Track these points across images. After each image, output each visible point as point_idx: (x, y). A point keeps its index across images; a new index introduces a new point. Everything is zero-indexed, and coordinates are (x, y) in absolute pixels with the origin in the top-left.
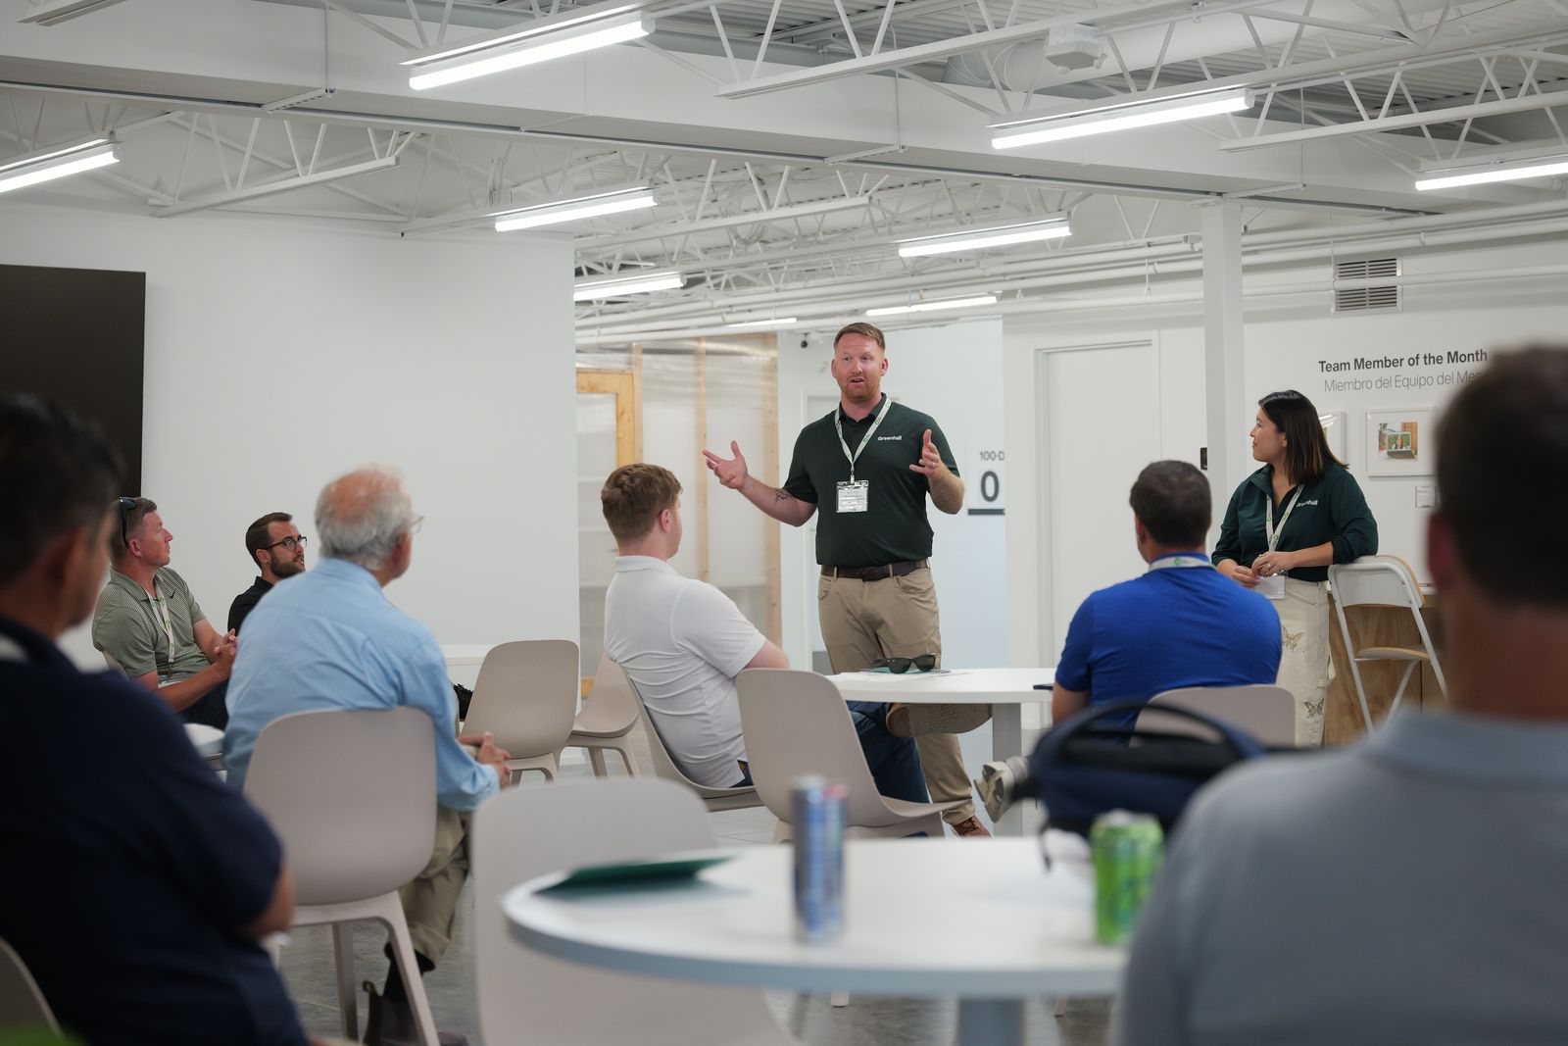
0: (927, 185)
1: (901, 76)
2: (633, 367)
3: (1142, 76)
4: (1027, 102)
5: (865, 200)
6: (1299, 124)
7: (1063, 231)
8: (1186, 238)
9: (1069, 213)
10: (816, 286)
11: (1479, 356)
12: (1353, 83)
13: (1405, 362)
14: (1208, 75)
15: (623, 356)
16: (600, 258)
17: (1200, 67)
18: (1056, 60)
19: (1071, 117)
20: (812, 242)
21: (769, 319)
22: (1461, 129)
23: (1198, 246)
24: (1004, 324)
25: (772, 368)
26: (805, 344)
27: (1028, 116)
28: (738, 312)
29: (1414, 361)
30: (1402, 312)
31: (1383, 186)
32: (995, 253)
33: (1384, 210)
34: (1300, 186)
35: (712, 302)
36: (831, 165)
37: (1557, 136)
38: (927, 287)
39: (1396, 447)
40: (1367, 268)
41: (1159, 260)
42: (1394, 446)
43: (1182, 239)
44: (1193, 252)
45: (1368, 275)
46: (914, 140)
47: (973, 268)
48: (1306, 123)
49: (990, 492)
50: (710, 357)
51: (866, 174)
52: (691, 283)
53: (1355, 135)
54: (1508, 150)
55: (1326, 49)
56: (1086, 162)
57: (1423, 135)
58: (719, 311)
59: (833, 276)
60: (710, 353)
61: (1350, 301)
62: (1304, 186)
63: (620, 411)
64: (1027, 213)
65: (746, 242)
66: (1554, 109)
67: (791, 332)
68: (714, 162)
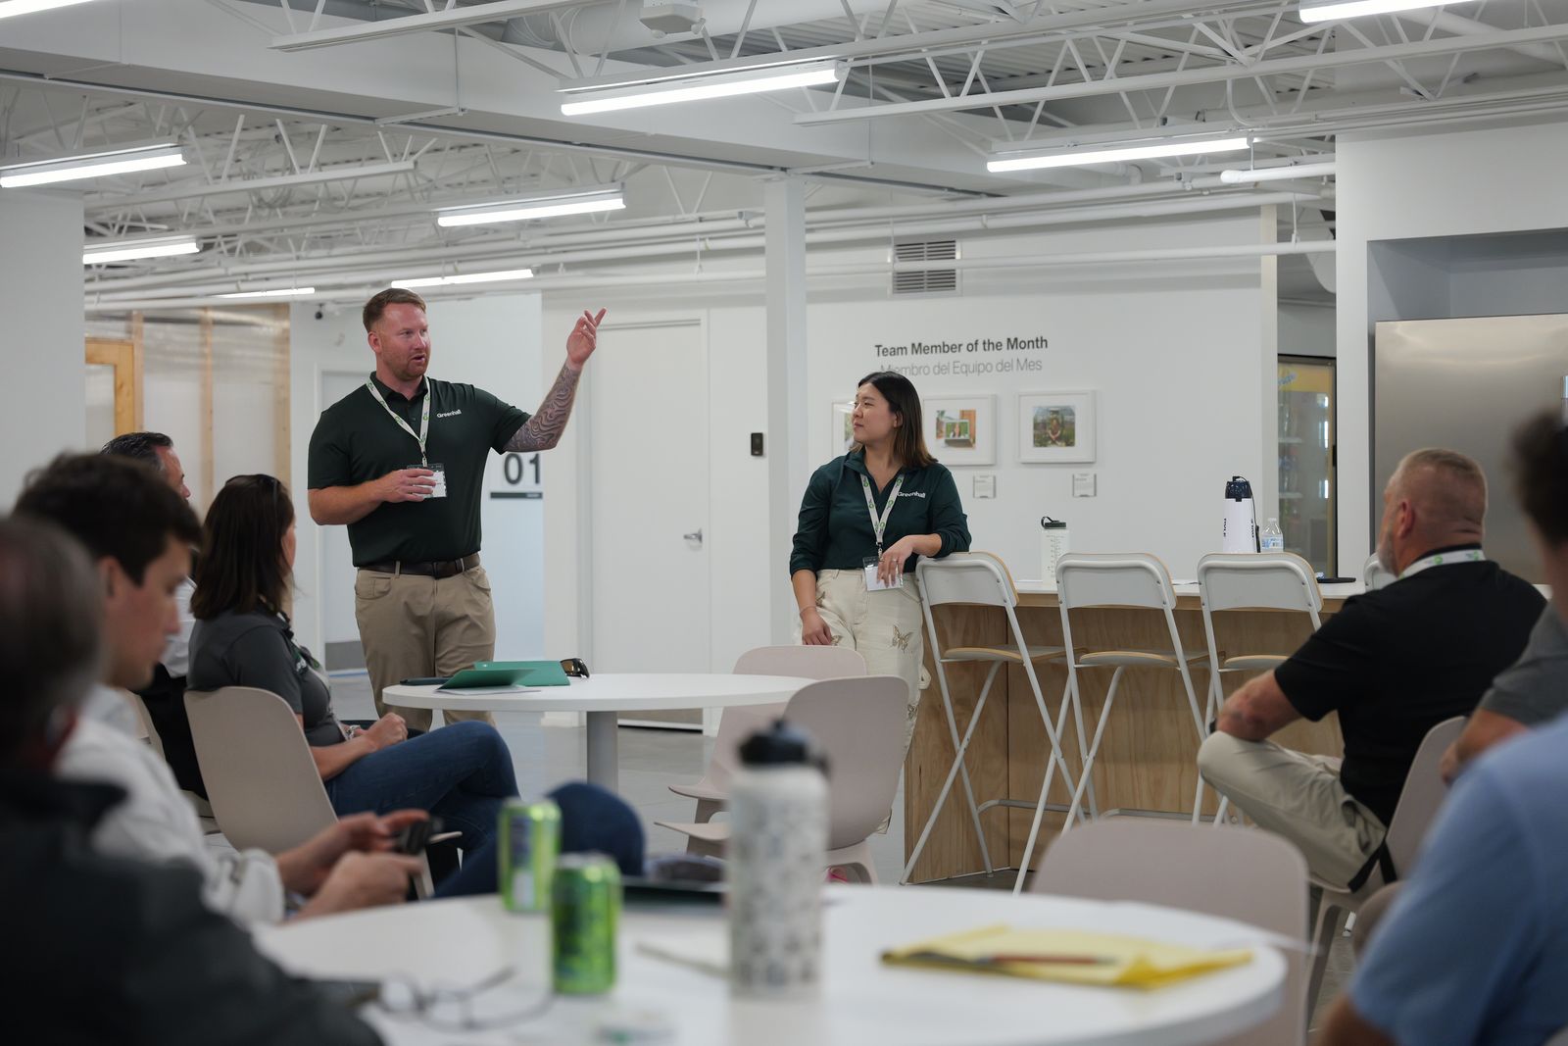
0: (463, 150)
1: (461, 34)
2: (133, 336)
3: (724, 44)
4: (600, 65)
5: (410, 165)
6: (867, 100)
7: (617, 204)
8: (741, 214)
9: (623, 184)
10: (342, 255)
11: (1039, 343)
12: (936, 60)
13: (964, 348)
14: (783, 46)
15: (122, 325)
16: (103, 218)
17: (773, 37)
18: (650, 23)
19: (648, 83)
20: (342, 208)
21: (290, 288)
22: (1033, 113)
23: (753, 222)
24: (543, 299)
25: (283, 341)
26: (319, 316)
27: (599, 83)
28: (255, 280)
29: (973, 347)
30: (962, 296)
31: (952, 166)
32: (536, 224)
33: (946, 192)
34: (868, 163)
35: (226, 269)
36: (382, 126)
37: (1131, 120)
38: (462, 258)
39: (954, 435)
40: (925, 249)
41: (710, 236)
42: (952, 434)
43: (737, 215)
44: (747, 228)
45: (925, 257)
46: (476, 103)
47: (512, 239)
48: (874, 98)
49: (514, 475)
50: (217, 328)
51: (411, 137)
52: (207, 247)
53: (927, 113)
54: (1073, 132)
55: (906, 24)
56: (653, 132)
57: (995, 116)
58: (235, 278)
59: (360, 244)
60: (217, 323)
61: (907, 283)
62: (872, 163)
63: (119, 383)
64: (569, 183)
65: (271, 206)
66: (1129, 94)
67: (304, 303)
68: (242, 117)
